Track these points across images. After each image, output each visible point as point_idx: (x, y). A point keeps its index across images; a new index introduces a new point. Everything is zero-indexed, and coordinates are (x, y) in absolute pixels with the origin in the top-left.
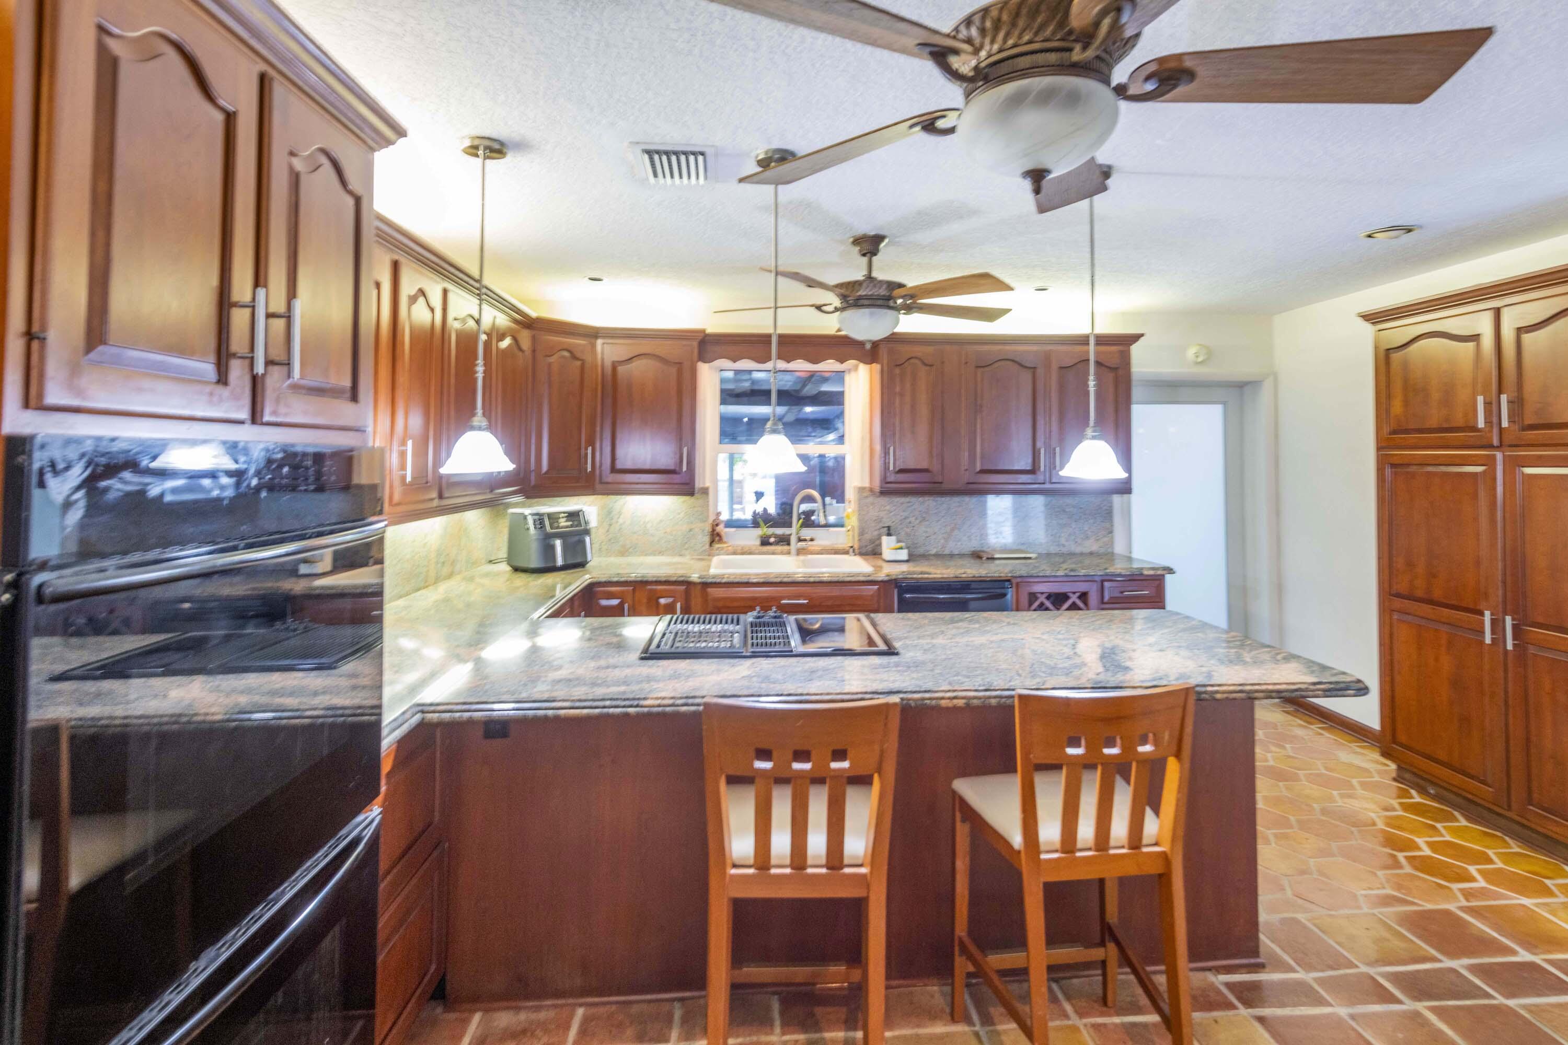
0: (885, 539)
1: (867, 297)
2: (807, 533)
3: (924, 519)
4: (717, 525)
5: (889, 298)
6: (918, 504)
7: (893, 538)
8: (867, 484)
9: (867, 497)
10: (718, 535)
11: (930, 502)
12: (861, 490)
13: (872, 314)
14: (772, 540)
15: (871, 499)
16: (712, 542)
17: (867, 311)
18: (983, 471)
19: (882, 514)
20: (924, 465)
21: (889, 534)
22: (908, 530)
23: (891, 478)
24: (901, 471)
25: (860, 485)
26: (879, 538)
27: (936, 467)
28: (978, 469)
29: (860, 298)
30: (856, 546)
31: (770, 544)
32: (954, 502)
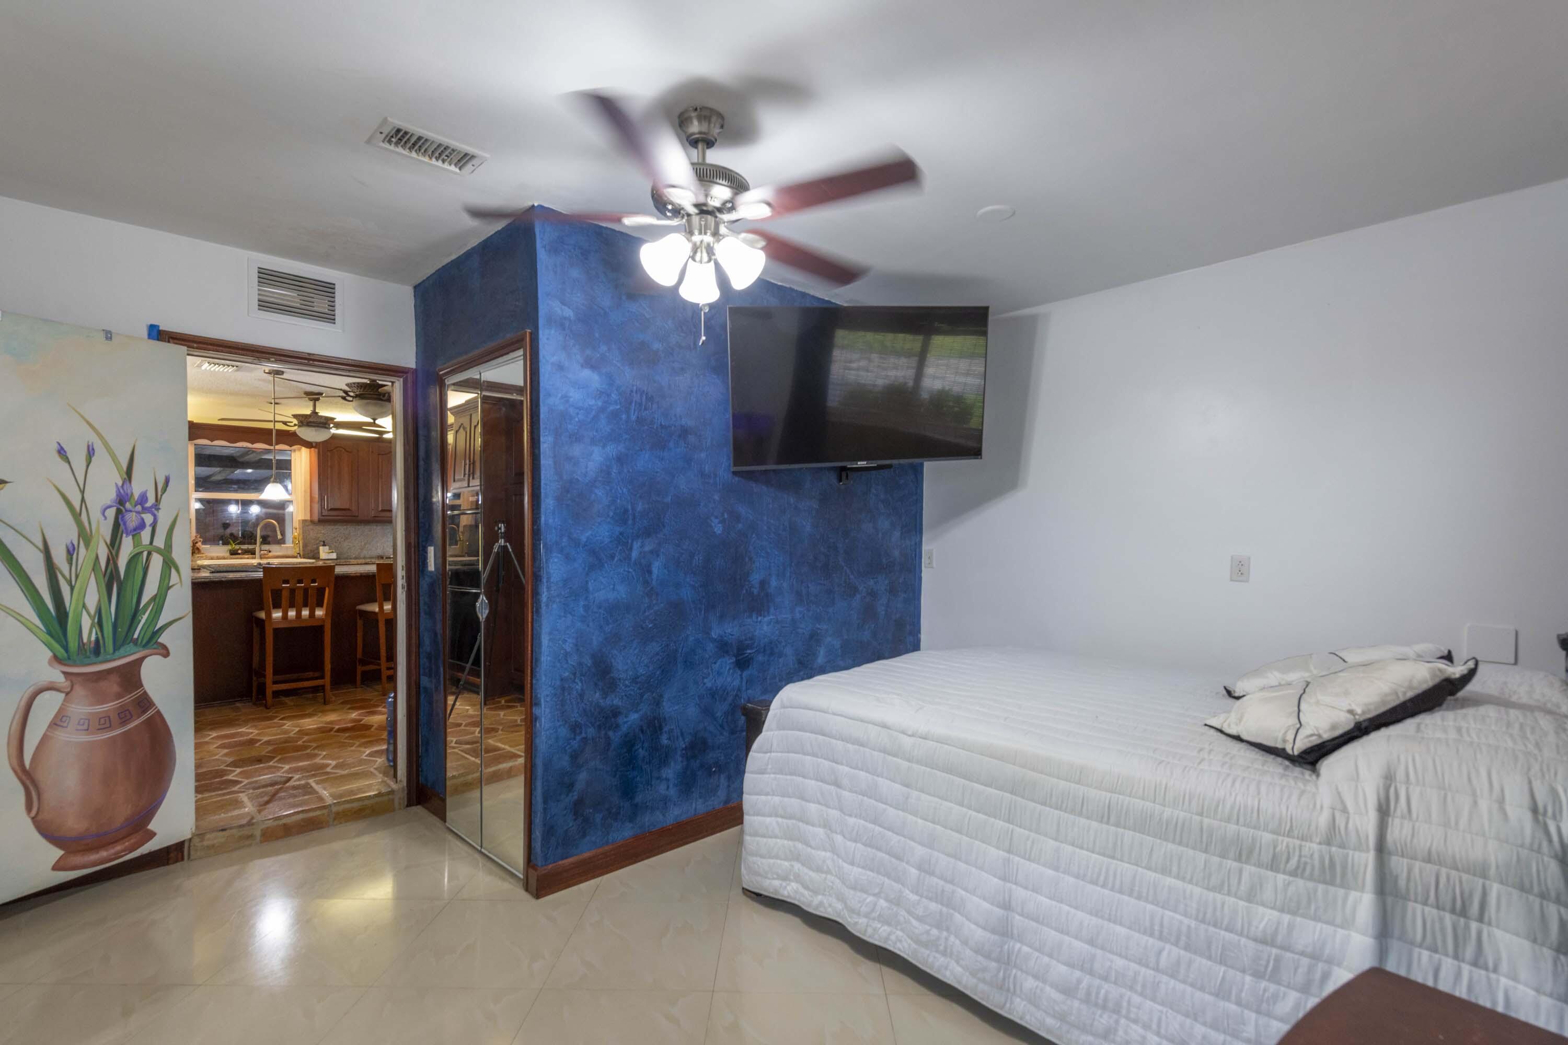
0: (321, 548)
1: (314, 422)
2: (266, 547)
3: (347, 538)
4: (197, 543)
5: (326, 424)
6: (342, 529)
7: (327, 547)
8: (308, 518)
9: (308, 526)
10: (198, 549)
11: (350, 529)
12: (304, 521)
13: (316, 431)
14: (240, 552)
15: (311, 527)
16: (193, 553)
17: (314, 429)
18: (383, 511)
19: (319, 535)
20: (347, 506)
21: (324, 545)
22: (337, 545)
23: (325, 513)
24: (332, 509)
25: (303, 518)
26: (318, 549)
27: (354, 508)
28: (380, 509)
29: (310, 422)
30: (301, 554)
31: (239, 554)
32: (366, 529)
